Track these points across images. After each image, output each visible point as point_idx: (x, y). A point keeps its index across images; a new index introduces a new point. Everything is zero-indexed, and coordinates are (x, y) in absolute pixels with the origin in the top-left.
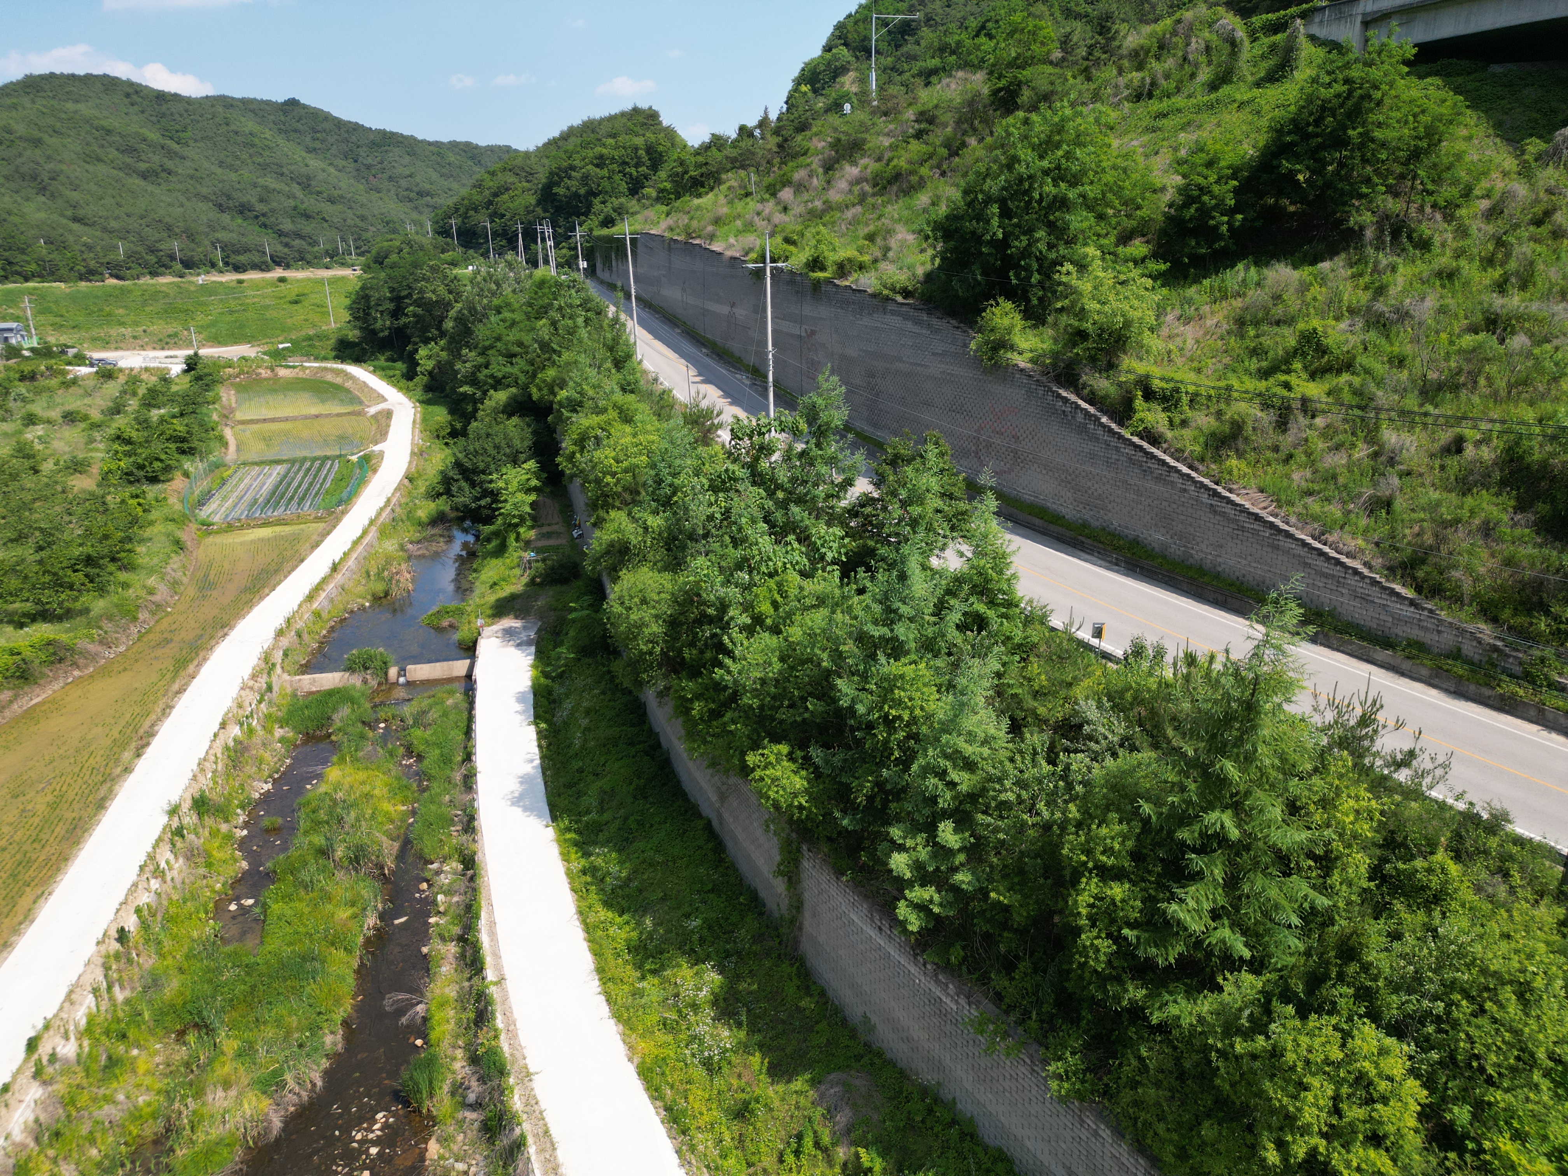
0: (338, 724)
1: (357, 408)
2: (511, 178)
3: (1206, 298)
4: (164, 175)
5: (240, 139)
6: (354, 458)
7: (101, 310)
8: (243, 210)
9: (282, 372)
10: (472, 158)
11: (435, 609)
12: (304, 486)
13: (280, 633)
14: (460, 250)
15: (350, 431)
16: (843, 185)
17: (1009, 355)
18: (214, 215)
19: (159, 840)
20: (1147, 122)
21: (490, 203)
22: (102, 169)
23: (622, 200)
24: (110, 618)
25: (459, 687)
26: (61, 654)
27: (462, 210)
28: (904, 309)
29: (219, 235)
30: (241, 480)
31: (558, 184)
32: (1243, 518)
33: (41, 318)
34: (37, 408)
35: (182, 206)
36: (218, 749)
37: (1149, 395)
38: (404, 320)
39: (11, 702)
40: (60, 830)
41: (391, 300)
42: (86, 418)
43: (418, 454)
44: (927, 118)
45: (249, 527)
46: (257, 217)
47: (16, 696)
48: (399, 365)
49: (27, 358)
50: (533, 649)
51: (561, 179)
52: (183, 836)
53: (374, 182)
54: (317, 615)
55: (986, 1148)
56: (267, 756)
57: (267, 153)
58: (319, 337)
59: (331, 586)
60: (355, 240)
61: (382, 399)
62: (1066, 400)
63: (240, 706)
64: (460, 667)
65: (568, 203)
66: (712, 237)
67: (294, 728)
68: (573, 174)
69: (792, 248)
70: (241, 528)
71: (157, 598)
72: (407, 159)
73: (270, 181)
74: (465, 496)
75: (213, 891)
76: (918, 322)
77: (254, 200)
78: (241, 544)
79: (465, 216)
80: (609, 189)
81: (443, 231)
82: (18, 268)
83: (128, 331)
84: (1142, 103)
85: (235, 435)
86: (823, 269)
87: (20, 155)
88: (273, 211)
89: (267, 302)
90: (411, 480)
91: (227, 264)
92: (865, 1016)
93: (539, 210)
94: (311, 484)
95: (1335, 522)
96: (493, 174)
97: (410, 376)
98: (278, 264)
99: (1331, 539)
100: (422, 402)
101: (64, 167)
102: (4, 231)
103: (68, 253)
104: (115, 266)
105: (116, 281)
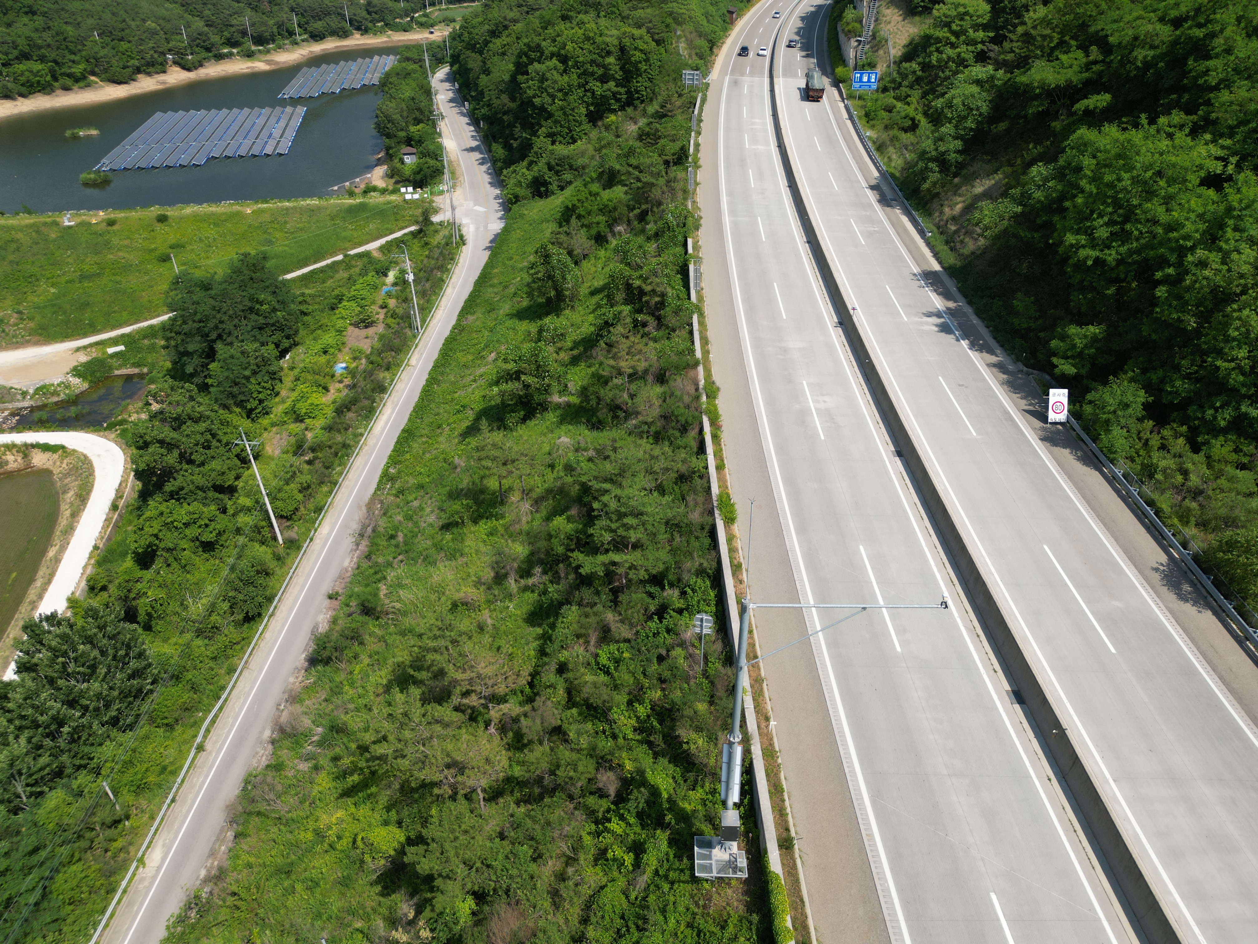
82: (66, 70)
91: (304, 33)
98: (358, 29)
102: (56, 24)
103: (124, 46)
104: (177, 53)
105: (177, 69)
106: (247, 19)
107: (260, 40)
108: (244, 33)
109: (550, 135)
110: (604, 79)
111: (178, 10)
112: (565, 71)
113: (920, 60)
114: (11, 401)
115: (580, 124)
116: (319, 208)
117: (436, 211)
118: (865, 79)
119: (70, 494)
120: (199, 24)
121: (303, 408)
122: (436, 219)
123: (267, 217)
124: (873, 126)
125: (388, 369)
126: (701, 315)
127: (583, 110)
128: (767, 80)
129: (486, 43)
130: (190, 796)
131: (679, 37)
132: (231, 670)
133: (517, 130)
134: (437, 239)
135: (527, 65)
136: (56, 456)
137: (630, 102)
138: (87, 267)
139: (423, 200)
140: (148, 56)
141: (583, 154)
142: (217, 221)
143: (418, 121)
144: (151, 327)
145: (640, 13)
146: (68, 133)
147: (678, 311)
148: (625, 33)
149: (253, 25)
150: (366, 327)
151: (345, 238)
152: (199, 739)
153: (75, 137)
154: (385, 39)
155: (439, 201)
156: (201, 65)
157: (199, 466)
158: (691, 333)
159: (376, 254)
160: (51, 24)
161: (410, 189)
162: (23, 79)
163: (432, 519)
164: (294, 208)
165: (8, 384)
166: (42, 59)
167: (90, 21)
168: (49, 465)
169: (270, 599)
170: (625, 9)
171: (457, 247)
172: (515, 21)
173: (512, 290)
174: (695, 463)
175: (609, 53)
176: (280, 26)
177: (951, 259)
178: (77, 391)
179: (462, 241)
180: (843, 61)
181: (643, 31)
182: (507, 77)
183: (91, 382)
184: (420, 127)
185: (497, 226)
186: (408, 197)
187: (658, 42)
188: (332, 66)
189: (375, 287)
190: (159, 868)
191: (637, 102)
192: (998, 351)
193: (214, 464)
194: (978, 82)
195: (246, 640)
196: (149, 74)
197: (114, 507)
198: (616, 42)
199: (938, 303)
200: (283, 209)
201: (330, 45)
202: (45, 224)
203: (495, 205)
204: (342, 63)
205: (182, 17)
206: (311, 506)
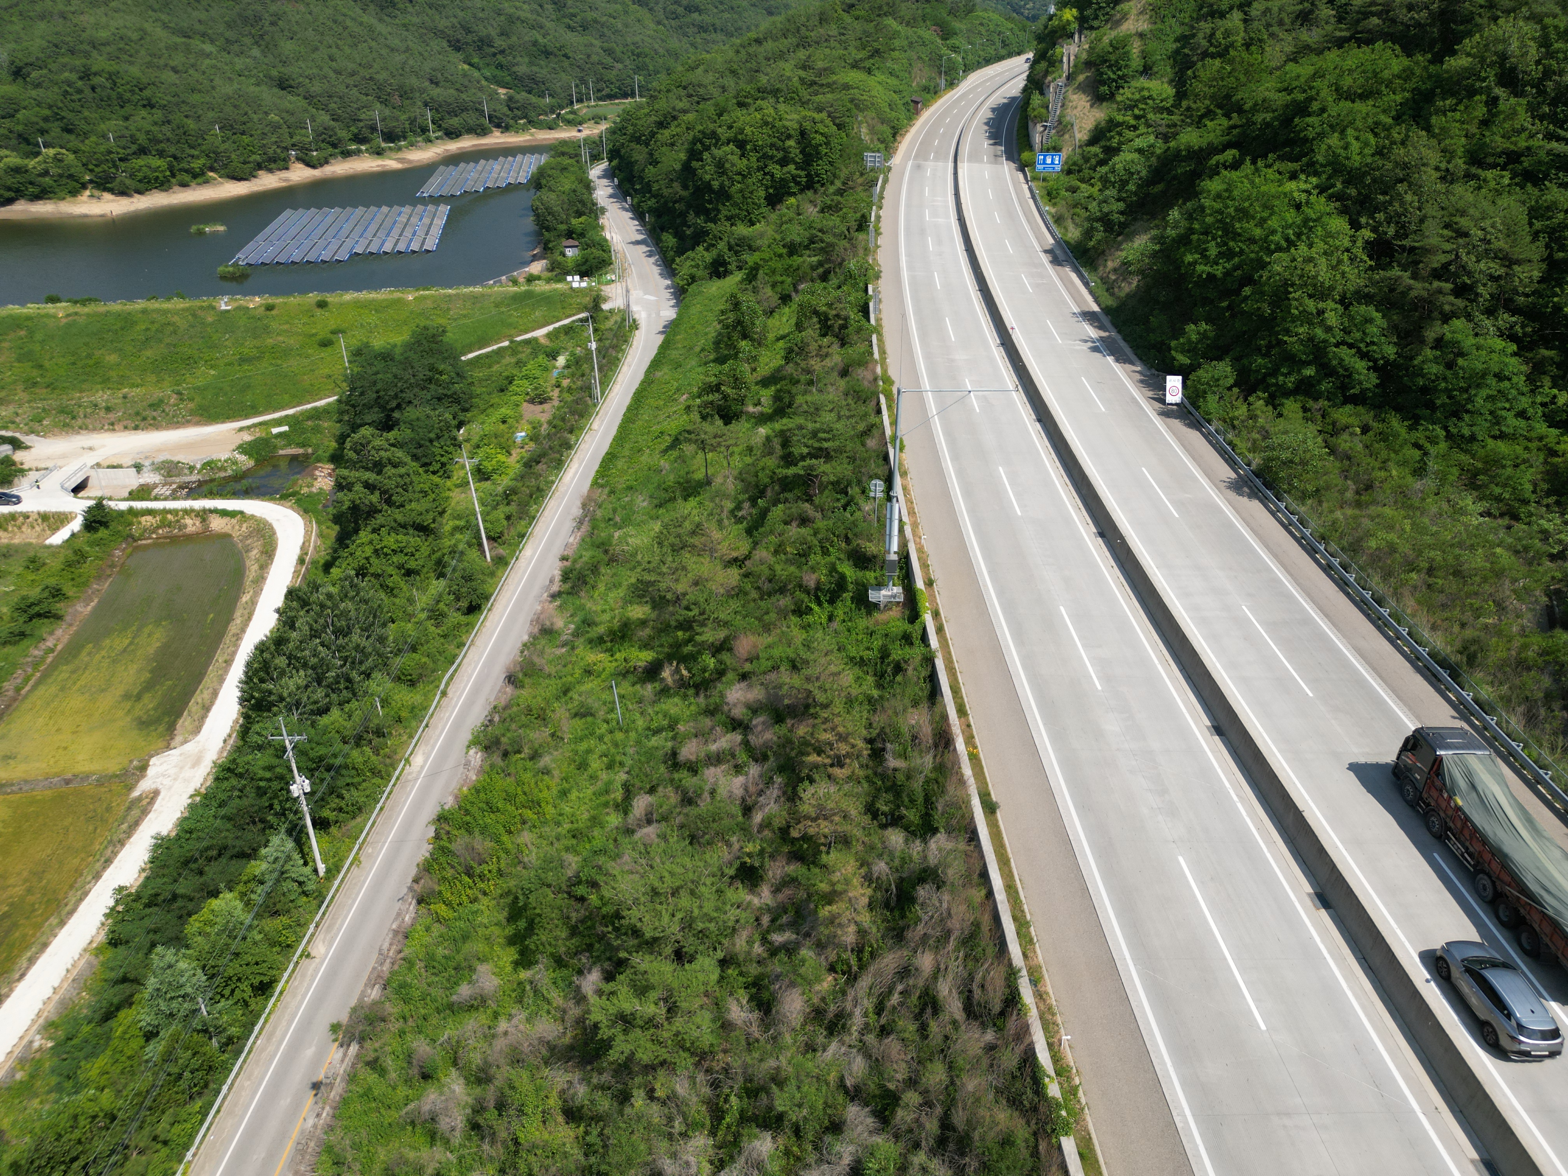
58: (329, 413)
83: (106, 397)
89: (292, 343)
91: (438, 129)
98: (498, 126)
102: (177, 117)
103: (246, 139)
104: (301, 149)
105: (301, 166)
106: (376, 113)
107: (390, 137)
108: (373, 129)
109: (728, 219)
110: (784, 162)
111: (304, 103)
112: (743, 155)
113: (1103, 143)
114: (178, 475)
115: (759, 207)
116: (483, 295)
117: (605, 300)
118: (1049, 161)
119: (254, 553)
120: (324, 118)
121: (488, 466)
122: (606, 307)
123: (429, 304)
124: (1054, 205)
125: (571, 432)
126: (880, 335)
127: (762, 193)
128: (951, 165)
129: (653, 134)
130: (440, 726)
131: (860, 123)
132: (461, 645)
133: (691, 217)
134: (610, 324)
135: (701, 153)
136: (234, 521)
137: (810, 185)
138: (246, 351)
139: (590, 289)
140: (271, 151)
141: (762, 235)
142: (379, 308)
143: (579, 214)
144: (315, 409)
145: (819, 98)
146: (194, 229)
147: (859, 330)
148: (804, 117)
149: (383, 120)
150: (541, 403)
151: (510, 325)
152: (442, 687)
153: (201, 233)
154: (528, 138)
155: (607, 290)
156: (327, 162)
157: (398, 507)
158: (871, 346)
159: (543, 341)
160: (171, 117)
161: (577, 278)
162: (140, 175)
163: (645, 504)
164: (457, 295)
165: (176, 459)
166: (161, 154)
167: (211, 114)
168: (227, 529)
169: (487, 598)
170: (805, 94)
171: (630, 331)
172: (685, 112)
173: (698, 349)
174: (873, 419)
175: (789, 137)
176: (412, 121)
177: (1110, 302)
178: (244, 468)
179: (635, 326)
180: (1030, 147)
181: (824, 115)
182: (678, 166)
183: (257, 460)
184: (581, 219)
185: (670, 313)
186: (575, 285)
187: (840, 127)
188: (472, 164)
189: (546, 369)
190: (422, 767)
191: (817, 186)
192: (1138, 362)
193: (413, 505)
194: (1140, 151)
195: (470, 626)
196: (270, 171)
197: (301, 561)
198: (796, 126)
199: (1092, 332)
200: (445, 296)
201: (467, 143)
202: (201, 308)
203: (667, 294)
204: (482, 162)
205: (306, 110)
206: (513, 532)
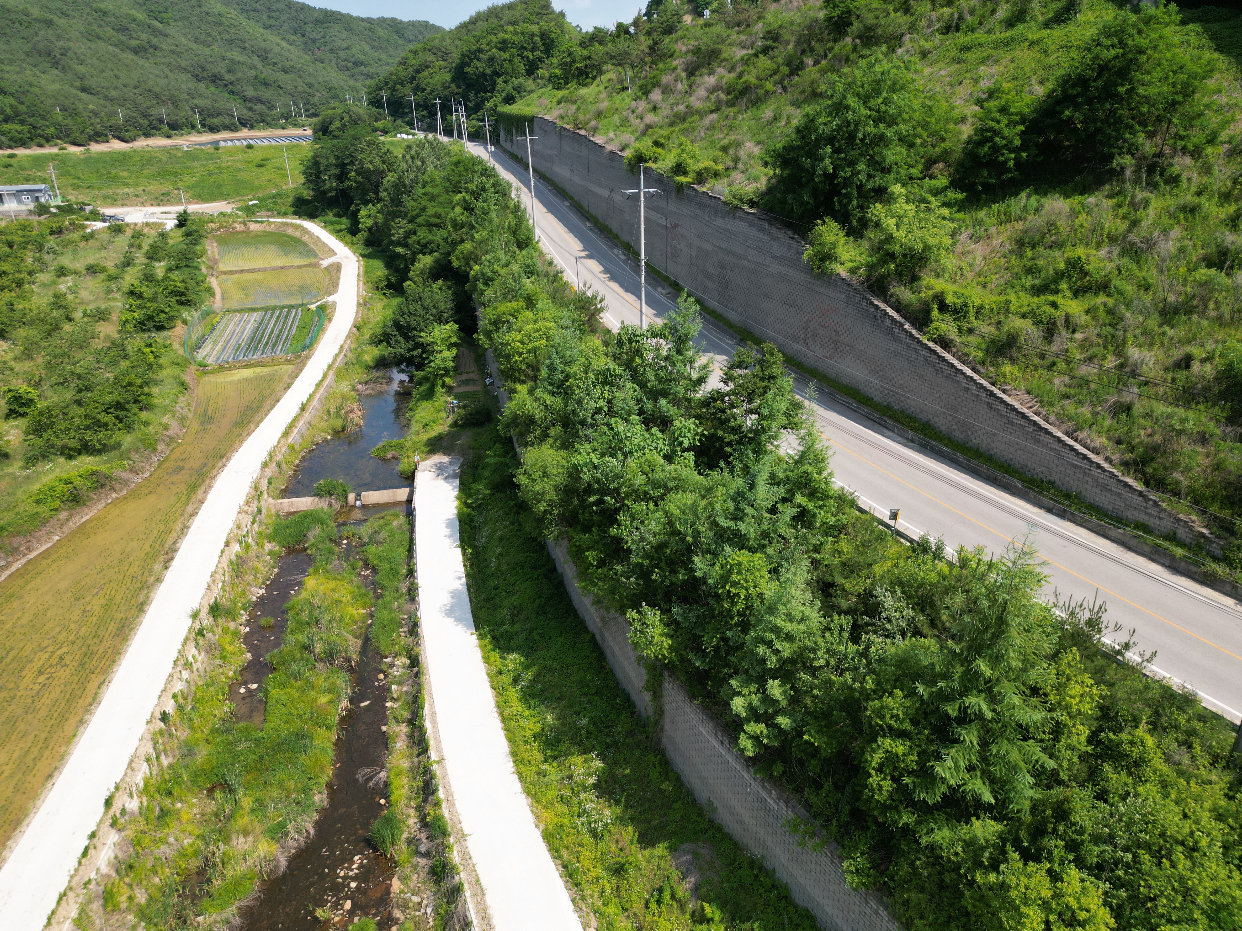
0: (312, 541)
1: (313, 261)
2: (431, 58)
3: (994, 220)
4: (151, 50)
5: (210, 19)
6: (313, 307)
7: (109, 173)
8: (215, 79)
9: (253, 227)
10: (397, 32)
11: (380, 445)
12: (276, 332)
13: (265, 465)
14: (390, 119)
15: (309, 282)
16: (702, 92)
17: (833, 266)
18: (192, 84)
19: (187, 639)
20: (953, 53)
21: (413, 78)
22: (101, 45)
23: (521, 80)
24: (137, 450)
25: (401, 511)
26: (102, 481)
27: (391, 84)
28: (750, 217)
29: (196, 102)
30: (227, 326)
31: (468, 65)
32: (1012, 415)
33: (63, 180)
34: (66, 261)
35: (166, 77)
36: (225, 563)
37: (943, 308)
38: (347, 183)
39: (67, 520)
40: (112, 627)
41: (337, 166)
42: (104, 270)
43: (363, 304)
44: (773, 36)
45: (236, 368)
46: (226, 85)
47: (71, 516)
48: (344, 220)
49: (54, 215)
50: (457, 482)
51: (471, 60)
52: (203, 636)
53: (319, 53)
54: (292, 448)
55: (796, 907)
56: (260, 566)
57: (232, 31)
58: (279, 195)
59: (301, 423)
60: (304, 104)
61: (333, 253)
62: (877, 307)
63: (239, 527)
64: (402, 494)
65: (477, 80)
66: (595, 130)
67: (279, 543)
68: (482, 56)
69: (660, 150)
70: (230, 369)
71: (171, 432)
72: (345, 34)
73: (235, 55)
74: (401, 348)
75: (227, 678)
76: (762, 230)
77: (223, 71)
78: (231, 383)
79: (393, 89)
80: (510, 70)
81: (376, 103)
82: (40, 132)
83: (131, 191)
84: (950, 35)
85: (219, 284)
86: (685, 173)
87: (37, 34)
88: (238, 80)
89: (238, 165)
90: (358, 329)
91: (203, 125)
92: (710, 800)
93: (453, 86)
94: (281, 331)
95: (1085, 421)
96: (415, 53)
97: (354, 231)
98: (244, 125)
99: (1081, 435)
100: (363, 256)
101: (72, 45)
104: (115, 130)
105: (117, 141)
106: (163, 110)
108: (161, 121)
138: (211, 169)
149: (167, 115)
154: (269, 133)
156: (135, 140)
160: (23, 100)
162: (9, 137)
167: (49, 101)
176: (187, 119)
201: (226, 135)
